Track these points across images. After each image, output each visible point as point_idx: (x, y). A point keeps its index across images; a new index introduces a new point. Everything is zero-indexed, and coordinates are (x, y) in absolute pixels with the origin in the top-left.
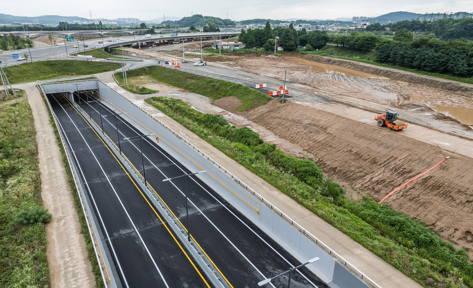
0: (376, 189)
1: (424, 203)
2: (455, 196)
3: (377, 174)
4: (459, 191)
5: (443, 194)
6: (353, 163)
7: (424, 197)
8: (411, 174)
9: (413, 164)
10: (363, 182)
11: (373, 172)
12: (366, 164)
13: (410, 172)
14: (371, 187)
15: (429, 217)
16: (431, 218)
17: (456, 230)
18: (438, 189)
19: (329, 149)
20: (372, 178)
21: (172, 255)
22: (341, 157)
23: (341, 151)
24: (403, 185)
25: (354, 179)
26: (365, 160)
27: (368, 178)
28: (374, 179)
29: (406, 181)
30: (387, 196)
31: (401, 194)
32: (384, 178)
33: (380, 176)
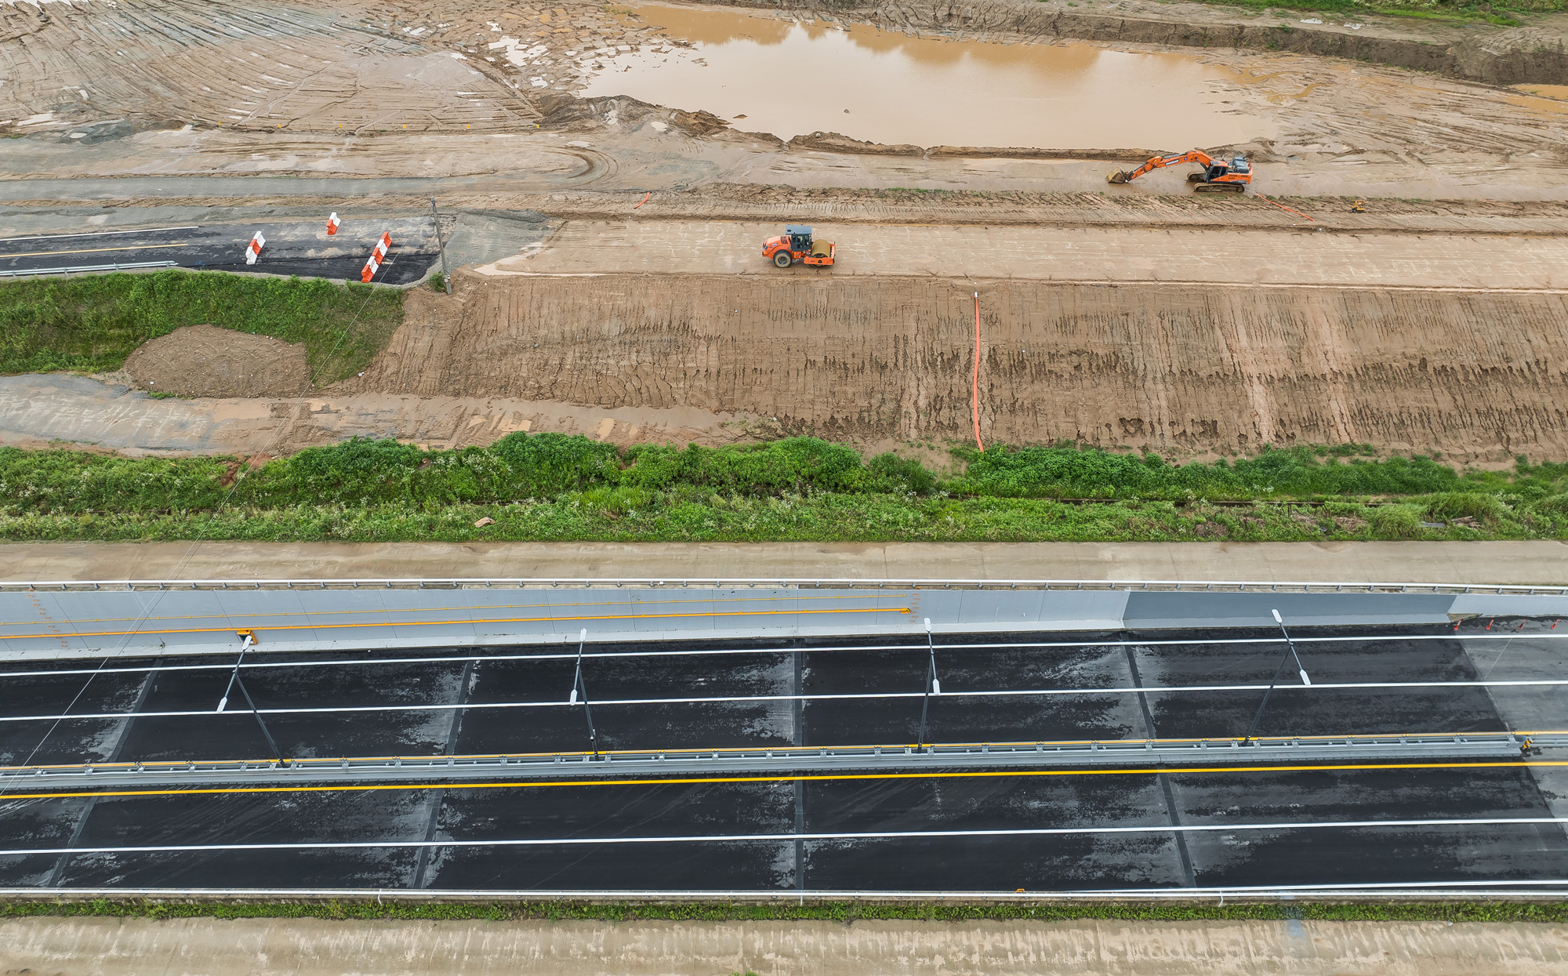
0: (946, 423)
1: (1033, 405)
2: (1055, 367)
3: (914, 391)
4: (1052, 356)
5: (1039, 373)
6: (850, 390)
7: (1025, 394)
8: (963, 359)
9: (943, 337)
10: (913, 422)
11: (903, 390)
12: (870, 378)
13: (956, 357)
14: (933, 423)
15: (1063, 426)
16: (1064, 429)
17: (1108, 426)
18: (1024, 368)
19: (764, 379)
20: (916, 403)
21: (933, 797)
22: (810, 386)
23: (793, 373)
24: (975, 390)
25: (893, 424)
26: (861, 370)
27: (907, 406)
28: (922, 403)
29: (969, 378)
30: (976, 425)
31: (989, 409)
32: (933, 392)
33: (923, 392)
